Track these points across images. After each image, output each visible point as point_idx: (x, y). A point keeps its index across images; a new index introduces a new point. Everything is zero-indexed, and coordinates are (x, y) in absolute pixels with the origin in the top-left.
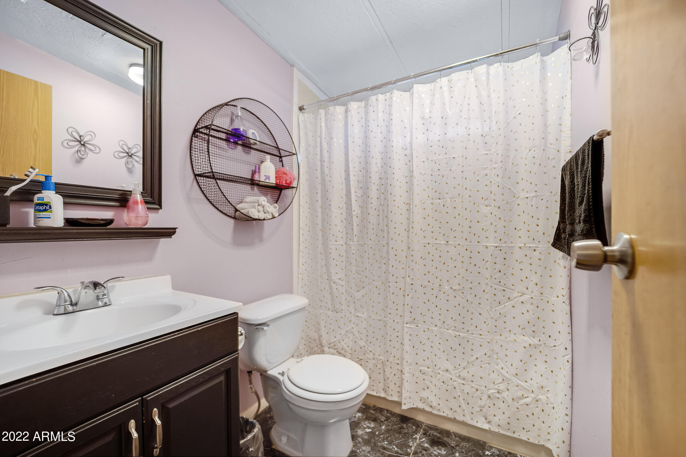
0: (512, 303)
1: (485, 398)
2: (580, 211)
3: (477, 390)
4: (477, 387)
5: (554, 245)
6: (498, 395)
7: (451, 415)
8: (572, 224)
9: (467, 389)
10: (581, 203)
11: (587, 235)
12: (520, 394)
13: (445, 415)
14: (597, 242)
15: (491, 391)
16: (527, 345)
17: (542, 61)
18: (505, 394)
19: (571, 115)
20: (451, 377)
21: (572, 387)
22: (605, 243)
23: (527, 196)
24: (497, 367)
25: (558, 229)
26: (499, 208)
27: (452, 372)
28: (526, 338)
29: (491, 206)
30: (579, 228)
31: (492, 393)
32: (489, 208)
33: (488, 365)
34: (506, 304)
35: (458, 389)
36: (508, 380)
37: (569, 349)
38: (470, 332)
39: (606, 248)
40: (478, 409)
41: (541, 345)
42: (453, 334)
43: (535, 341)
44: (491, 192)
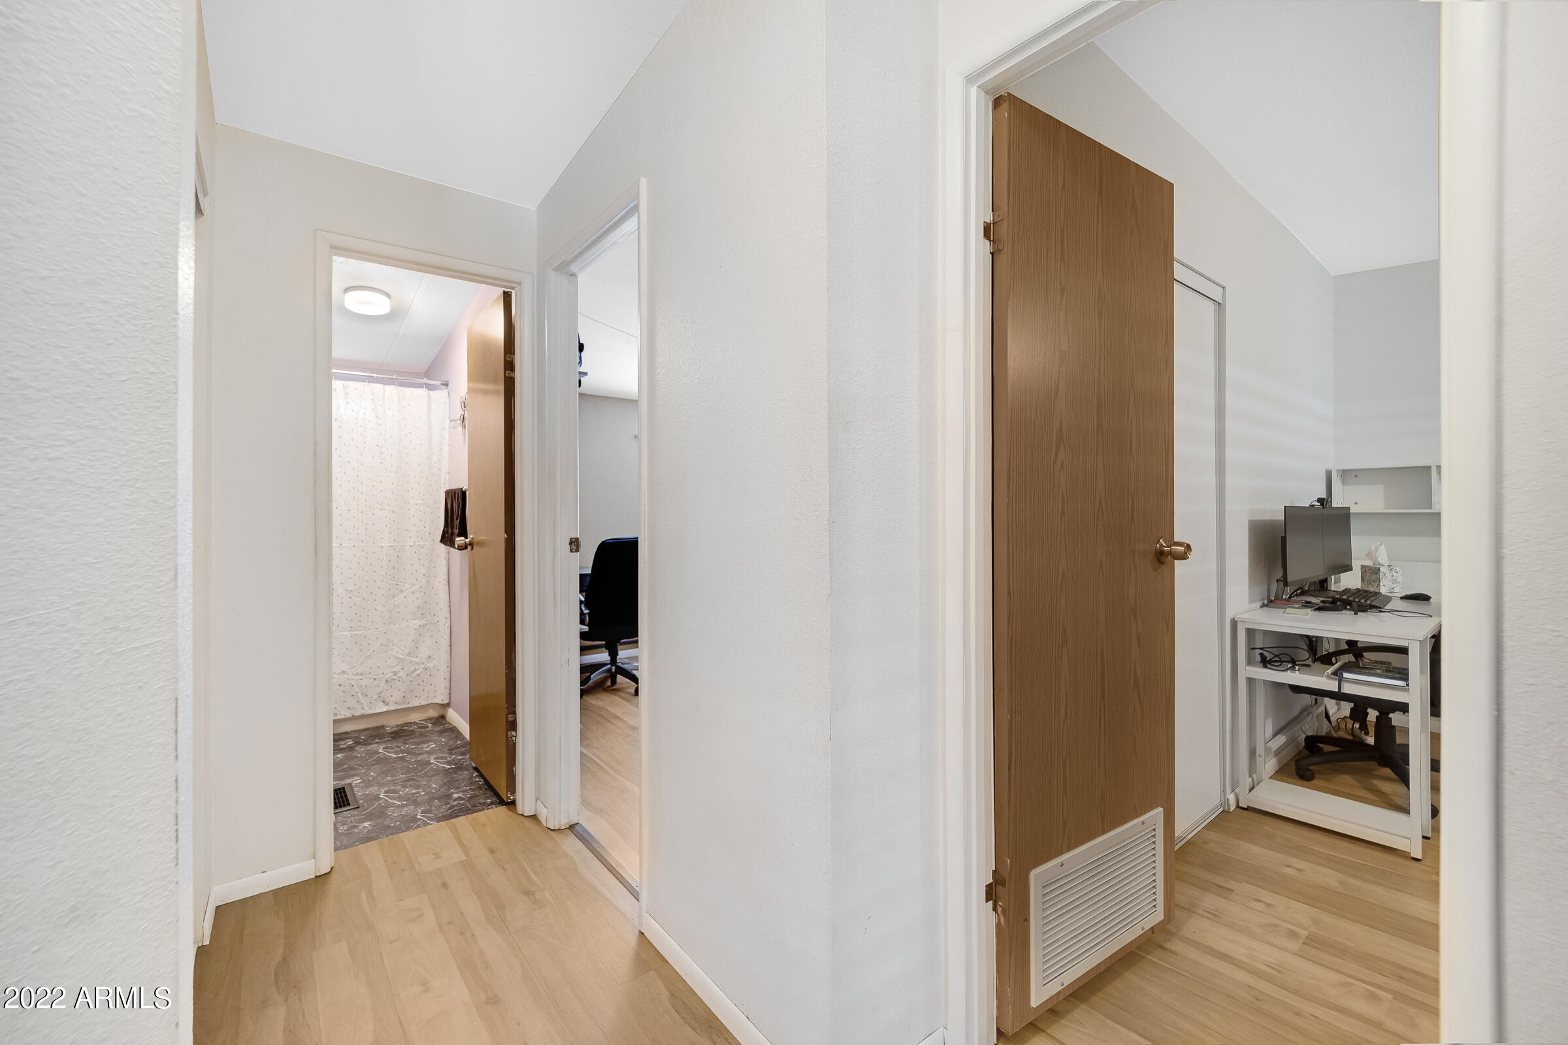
0: (404, 594)
1: (383, 684)
2: (457, 522)
3: (375, 679)
4: (374, 677)
5: (441, 541)
6: (394, 677)
7: (348, 714)
8: (452, 528)
9: (365, 682)
10: (457, 519)
11: (460, 535)
12: (413, 669)
13: (343, 717)
14: (463, 538)
15: (388, 676)
16: (417, 627)
17: (429, 395)
18: (401, 674)
19: (449, 445)
20: (348, 677)
21: (450, 646)
22: (466, 538)
23: (417, 502)
24: (392, 653)
25: (444, 531)
26: (393, 512)
27: (349, 672)
28: (414, 621)
29: (385, 510)
30: (456, 531)
31: (389, 677)
32: (383, 512)
33: (384, 653)
34: (399, 597)
35: (355, 687)
36: (402, 660)
37: (449, 618)
38: (367, 628)
39: (466, 540)
40: (376, 697)
41: (428, 624)
42: (349, 635)
43: (424, 622)
44: (386, 498)
